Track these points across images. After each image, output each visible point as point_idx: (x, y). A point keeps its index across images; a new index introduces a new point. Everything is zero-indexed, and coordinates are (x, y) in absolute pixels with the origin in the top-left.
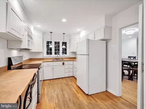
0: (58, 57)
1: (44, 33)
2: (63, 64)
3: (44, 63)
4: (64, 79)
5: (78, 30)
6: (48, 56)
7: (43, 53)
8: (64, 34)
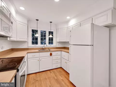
0: (45, 47)
1: (29, 21)
2: (51, 54)
3: (29, 54)
4: (51, 71)
5: (68, 18)
6: (33, 45)
7: (28, 43)
8: (51, 22)
